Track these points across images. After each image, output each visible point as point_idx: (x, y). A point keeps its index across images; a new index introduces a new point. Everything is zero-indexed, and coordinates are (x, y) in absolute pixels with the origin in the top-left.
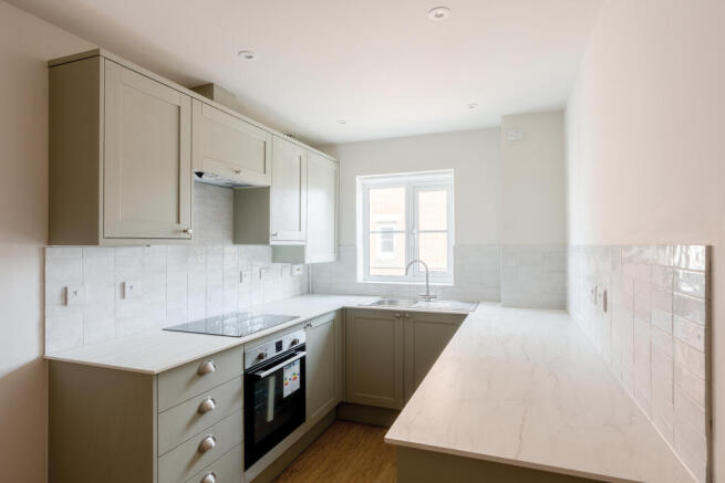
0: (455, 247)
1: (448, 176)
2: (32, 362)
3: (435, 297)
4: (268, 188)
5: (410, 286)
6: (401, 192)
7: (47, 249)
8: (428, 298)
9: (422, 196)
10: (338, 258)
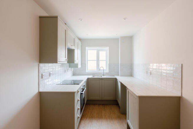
0: (109, 64)
1: (108, 48)
2: (37, 93)
3: (105, 75)
4: (74, 49)
5: (99, 73)
6: (96, 51)
7: (40, 64)
8: (104, 75)
9: (100, 52)
10: (81, 67)
